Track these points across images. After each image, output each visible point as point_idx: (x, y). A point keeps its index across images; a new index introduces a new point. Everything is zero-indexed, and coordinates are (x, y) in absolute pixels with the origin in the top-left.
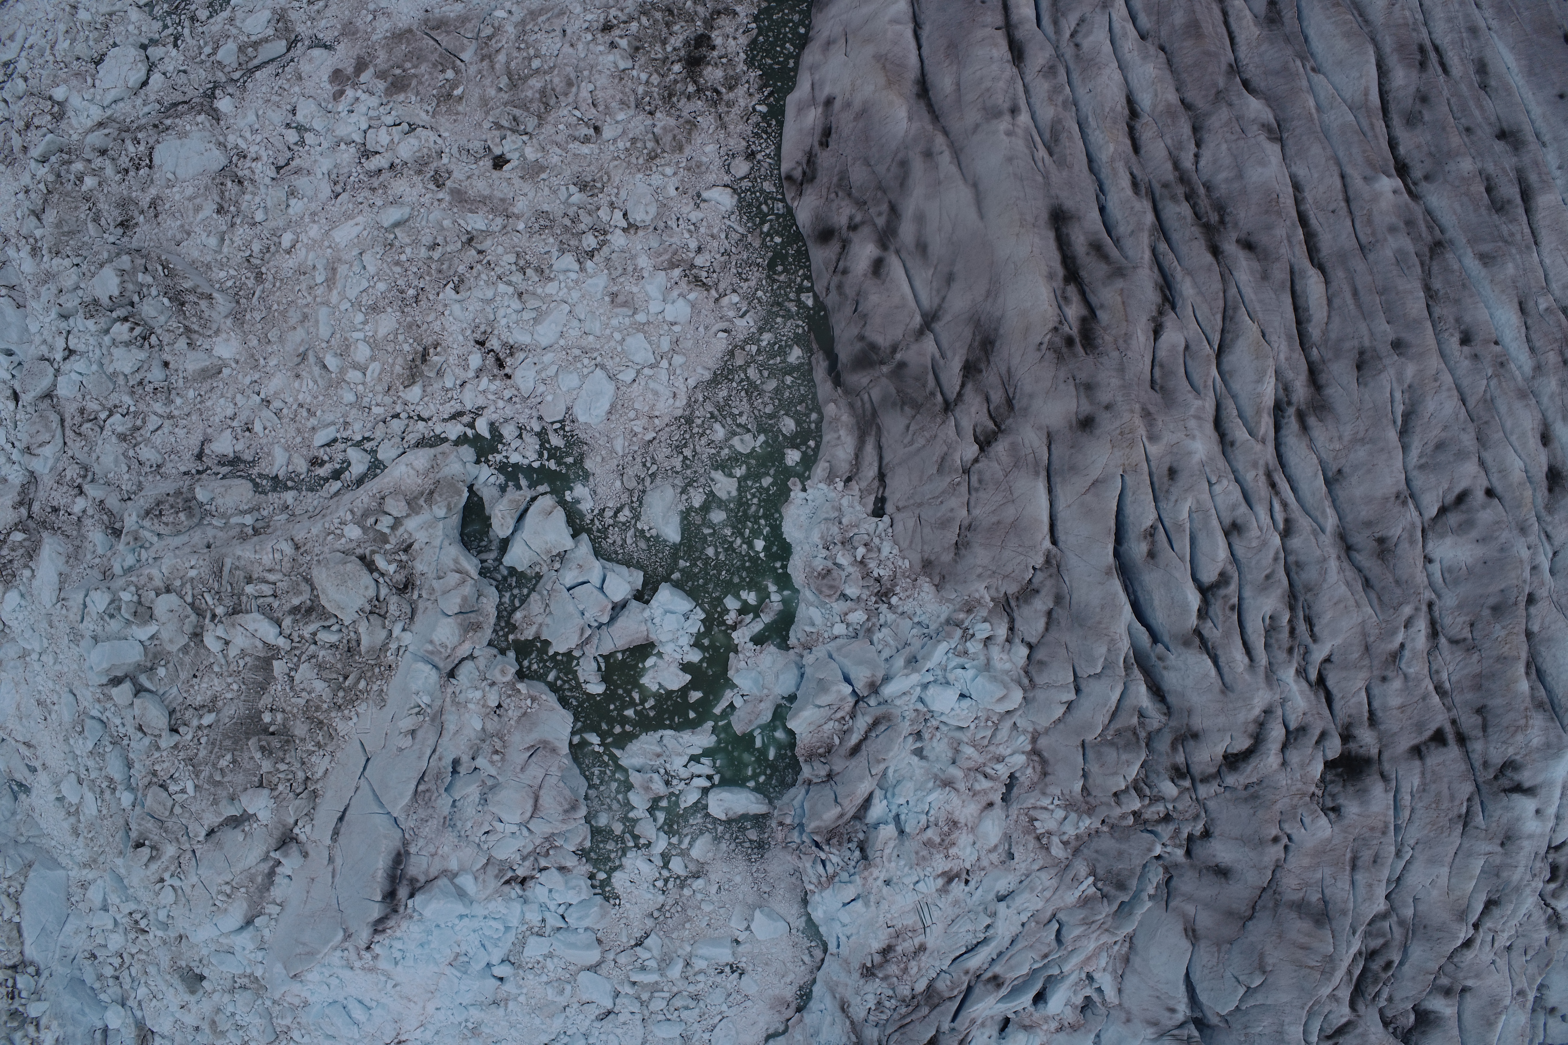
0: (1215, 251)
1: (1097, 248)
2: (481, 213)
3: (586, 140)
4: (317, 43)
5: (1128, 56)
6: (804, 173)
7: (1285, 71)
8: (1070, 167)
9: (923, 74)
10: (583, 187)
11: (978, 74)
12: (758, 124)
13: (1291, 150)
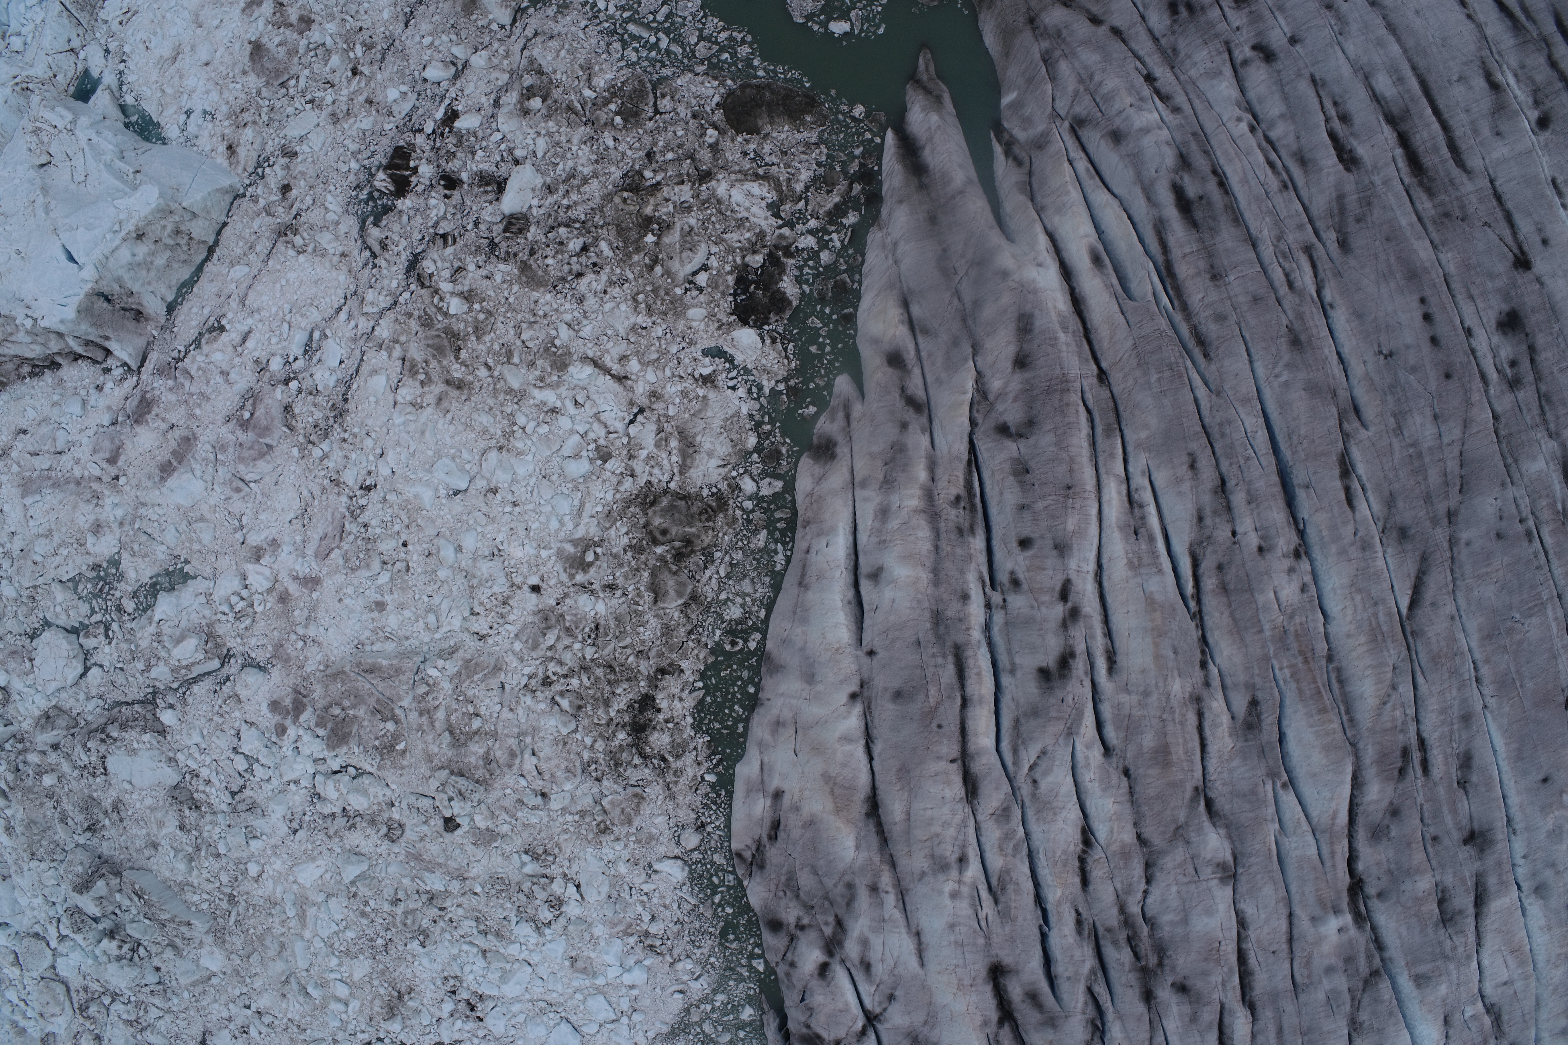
0: (1148, 997)
1: (1033, 997)
2: (438, 874)
3: (534, 808)
4: (250, 664)
5: (1089, 785)
6: (754, 856)
7: (1252, 795)
8: (1013, 920)
9: (874, 788)
10: (536, 858)
11: (929, 813)
12: (707, 795)
13: (1242, 888)
